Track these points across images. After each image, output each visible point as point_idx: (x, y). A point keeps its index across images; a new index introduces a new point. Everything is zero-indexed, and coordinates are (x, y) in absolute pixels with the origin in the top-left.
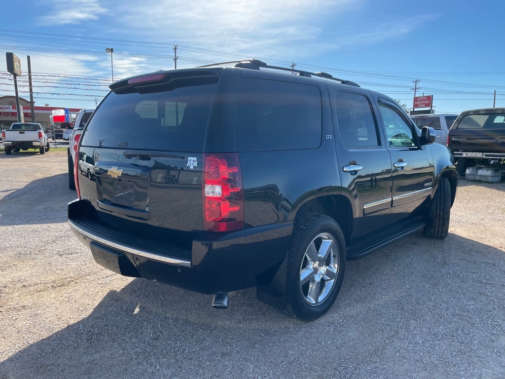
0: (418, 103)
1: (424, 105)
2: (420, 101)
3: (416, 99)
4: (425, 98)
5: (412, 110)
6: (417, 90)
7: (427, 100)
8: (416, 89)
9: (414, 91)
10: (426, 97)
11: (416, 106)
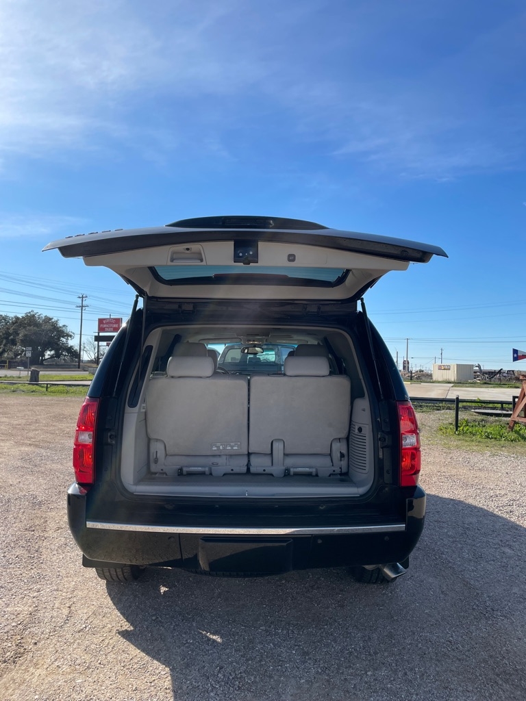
0: (105, 326)
1: (112, 329)
2: (106, 323)
3: (101, 321)
4: (113, 321)
5: (97, 334)
6: (84, 308)
7: (116, 323)
8: (82, 306)
9: (80, 308)
10: (114, 319)
11: (101, 329)
